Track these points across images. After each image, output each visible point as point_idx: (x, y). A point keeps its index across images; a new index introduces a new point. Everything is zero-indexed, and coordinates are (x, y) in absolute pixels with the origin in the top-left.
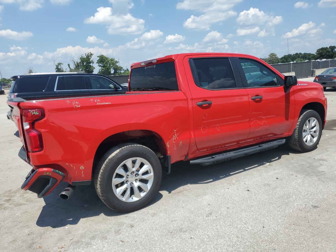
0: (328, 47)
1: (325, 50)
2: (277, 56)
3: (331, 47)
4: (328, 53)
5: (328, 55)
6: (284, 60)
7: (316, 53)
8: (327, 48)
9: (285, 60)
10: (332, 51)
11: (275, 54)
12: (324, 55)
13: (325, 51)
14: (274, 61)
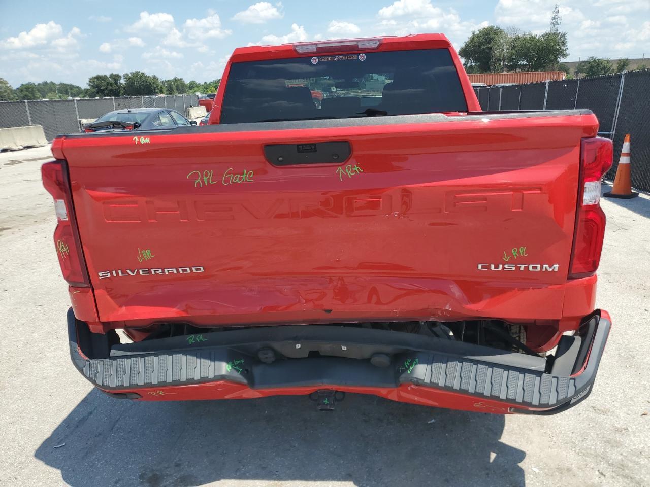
0: (108, 76)
1: (103, 80)
2: (8, 85)
3: (112, 76)
4: (110, 87)
5: (111, 90)
6: (28, 93)
7: (90, 85)
8: (105, 76)
9: (30, 95)
10: (116, 83)
11: (4, 80)
12: (103, 90)
13: (104, 83)
14: (5, 94)
